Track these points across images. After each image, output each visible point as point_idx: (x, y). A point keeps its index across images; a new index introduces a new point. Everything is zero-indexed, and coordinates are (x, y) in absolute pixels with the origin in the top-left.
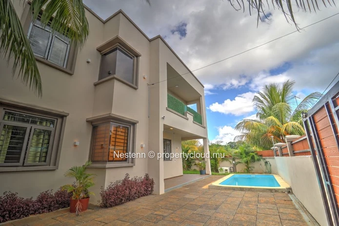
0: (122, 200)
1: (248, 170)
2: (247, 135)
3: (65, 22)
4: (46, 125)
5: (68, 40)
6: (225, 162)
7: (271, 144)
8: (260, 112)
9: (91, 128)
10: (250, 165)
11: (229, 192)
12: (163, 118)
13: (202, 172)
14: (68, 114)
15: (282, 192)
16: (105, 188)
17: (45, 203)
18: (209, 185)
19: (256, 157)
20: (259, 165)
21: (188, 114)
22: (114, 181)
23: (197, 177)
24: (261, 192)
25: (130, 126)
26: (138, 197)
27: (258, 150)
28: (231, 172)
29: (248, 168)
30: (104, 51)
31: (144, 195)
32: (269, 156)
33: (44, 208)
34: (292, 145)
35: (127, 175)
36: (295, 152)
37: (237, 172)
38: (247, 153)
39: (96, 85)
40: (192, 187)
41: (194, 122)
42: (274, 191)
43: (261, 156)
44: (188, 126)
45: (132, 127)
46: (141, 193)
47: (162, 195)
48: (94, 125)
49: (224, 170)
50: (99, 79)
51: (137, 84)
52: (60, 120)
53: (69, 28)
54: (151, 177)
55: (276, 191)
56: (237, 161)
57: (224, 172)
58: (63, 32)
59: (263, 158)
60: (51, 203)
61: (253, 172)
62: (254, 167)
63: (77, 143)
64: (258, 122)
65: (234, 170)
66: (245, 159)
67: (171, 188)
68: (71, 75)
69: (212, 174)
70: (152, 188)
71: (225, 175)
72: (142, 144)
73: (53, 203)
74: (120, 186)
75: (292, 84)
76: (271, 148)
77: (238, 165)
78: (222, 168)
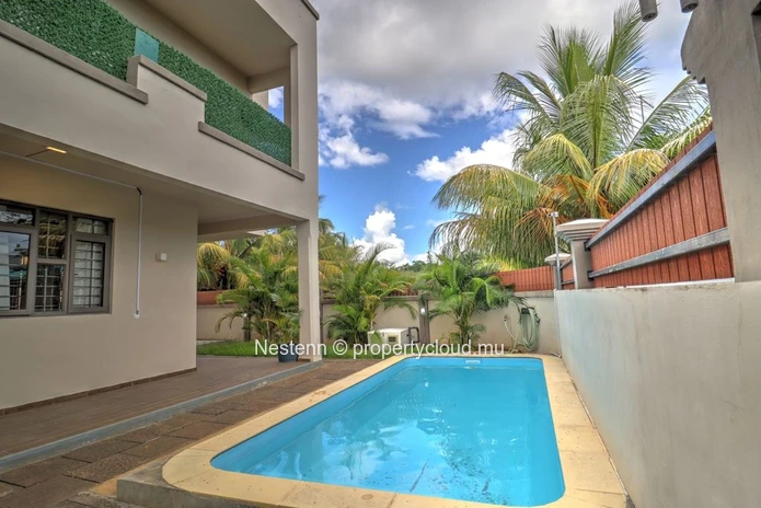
1: (465, 336)
6: (398, 312)
10: (471, 322)
19: (492, 293)
20: (501, 322)
21: (143, 73)
27: (505, 267)
29: (465, 329)
32: (536, 288)
38: (464, 281)
43: (511, 287)
49: (386, 338)
56: (433, 306)
59: (518, 294)
62: (483, 329)
66: (454, 301)
76: (547, 260)
77: (435, 320)
78: (381, 331)
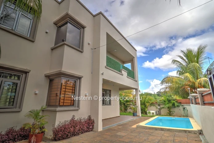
0: (68, 135)
1: (170, 114)
2: (170, 87)
3: (28, 2)
4: (14, 79)
5: (30, 16)
6: (153, 107)
7: (188, 94)
8: (179, 70)
9: (49, 80)
10: (171, 110)
11: (151, 131)
12: (102, 74)
13: (134, 114)
14: (30, 71)
15: (195, 133)
16: (56, 126)
17: (10, 136)
18: (137, 125)
19: (176, 104)
20: (178, 110)
21: (123, 71)
22: (63, 121)
23: (130, 118)
24: (177, 132)
25: (77, 80)
26: (82, 133)
27: (178, 98)
28: (157, 115)
29: (170, 112)
30: (59, 24)
31: (86, 131)
32: (186, 103)
33: (10, 140)
34: (203, 96)
35: (74, 116)
36: (205, 102)
37: (162, 114)
38: (169, 101)
39: (52, 49)
40: (124, 127)
41: (128, 77)
42: (187, 132)
43: (180, 103)
44: (123, 79)
45: (78, 81)
46: (84, 130)
47: (100, 132)
48: (51, 79)
49: (151, 113)
50: (55, 44)
51: (82, 49)
52: (24, 75)
53: (31, 7)
54: (92, 118)
55: (190, 132)
56: (161, 106)
57: (151, 115)
58: (26, 10)
59: (182, 104)
60: (15, 136)
61: (174, 115)
62: (174, 112)
63: (37, 92)
64: (178, 77)
65: (159, 113)
66: (167, 105)
67: (107, 127)
68: (33, 42)
69: (142, 116)
70: (93, 126)
71: (152, 117)
72: (86, 93)
73: (17, 136)
74: (68, 125)
75: (204, 47)
76: (188, 98)
77: (162, 109)
78: (150, 111)
